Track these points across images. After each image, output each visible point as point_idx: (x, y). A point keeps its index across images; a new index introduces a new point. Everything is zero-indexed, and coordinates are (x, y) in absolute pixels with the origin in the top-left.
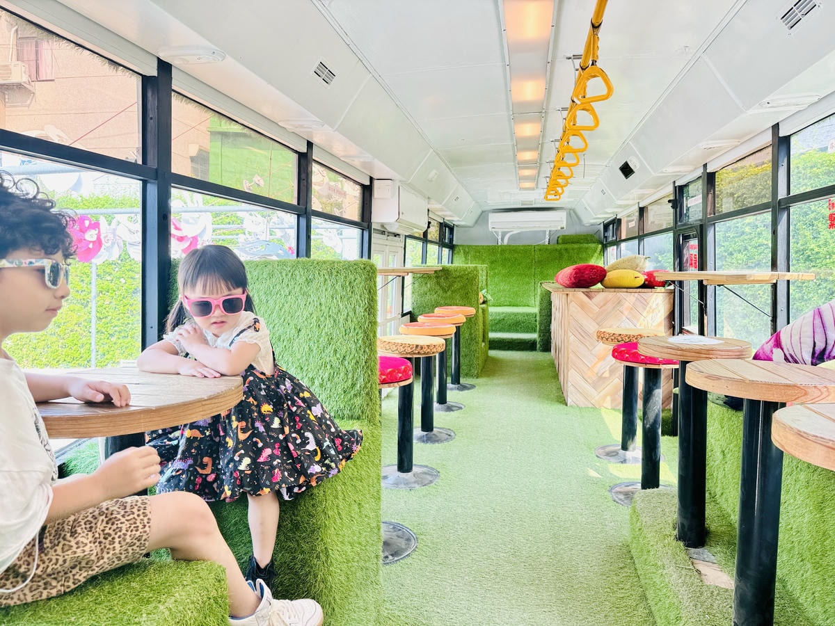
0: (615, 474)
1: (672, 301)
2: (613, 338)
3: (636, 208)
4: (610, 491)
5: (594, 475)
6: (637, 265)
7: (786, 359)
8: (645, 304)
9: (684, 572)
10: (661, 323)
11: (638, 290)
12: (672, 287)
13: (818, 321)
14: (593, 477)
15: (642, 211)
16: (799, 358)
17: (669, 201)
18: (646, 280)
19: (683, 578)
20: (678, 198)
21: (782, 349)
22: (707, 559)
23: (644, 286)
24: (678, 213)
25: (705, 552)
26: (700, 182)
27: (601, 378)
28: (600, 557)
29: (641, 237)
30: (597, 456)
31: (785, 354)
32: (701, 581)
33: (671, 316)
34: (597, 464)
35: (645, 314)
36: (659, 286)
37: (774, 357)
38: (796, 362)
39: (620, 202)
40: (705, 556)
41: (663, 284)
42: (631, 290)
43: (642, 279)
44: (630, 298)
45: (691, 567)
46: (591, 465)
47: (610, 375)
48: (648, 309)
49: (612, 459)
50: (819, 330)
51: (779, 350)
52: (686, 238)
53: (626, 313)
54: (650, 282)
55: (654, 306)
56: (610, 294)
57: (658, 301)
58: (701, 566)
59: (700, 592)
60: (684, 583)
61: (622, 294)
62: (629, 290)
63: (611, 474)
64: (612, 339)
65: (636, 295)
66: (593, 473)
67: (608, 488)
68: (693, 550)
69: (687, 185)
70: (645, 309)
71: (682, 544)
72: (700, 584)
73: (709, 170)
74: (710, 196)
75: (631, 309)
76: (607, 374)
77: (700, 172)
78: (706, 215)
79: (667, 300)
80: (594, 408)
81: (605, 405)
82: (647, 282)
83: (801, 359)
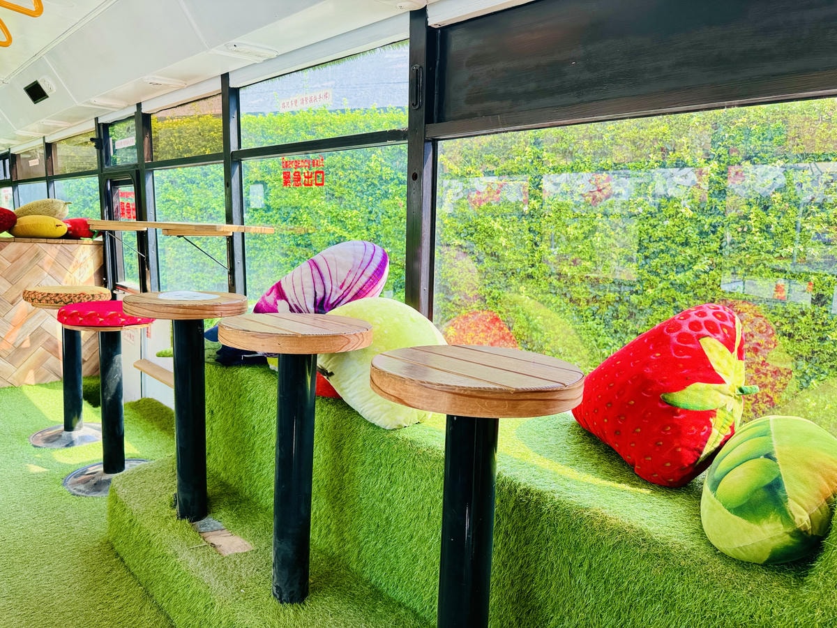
0: (64, 462)
1: (102, 254)
2: (48, 298)
3: (41, 142)
4: (64, 484)
5: (36, 471)
6: (56, 211)
7: (292, 310)
8: (71, 257)
9: (199, 552)
10: (90, 279)
11: (61, 241)
12: (100, 239)
13: (315, 272)
14: (37, 474)
15: (49, 147)
16: (303, 307)
17: (92, 140)
18: (69, 229)
19: (201, 560)
20: (102, 137)
21: (287, 300)
22: (215, 528)
23: (67, 236)
24: (104, 154)
25: (210, 521)
26: (133, 122)
27: (19, 349)
28: (77, 570)
29: (50, 179)
30: (35, 446)
31: (290, 305)
32: (220, 554)
33: (102, 272)
34: (38, 456)
35: (71, 269)
36: (87, 237)
37: (279, 308)
38: (300, 312)
39: (20, 132)
40: (212, 525)
41: (91, 234)
42: (52, 241)
43: (64, 229)
44: (50, 252)
45: (205, 543)
46: (29, 458)
47: (32, 345)
48: (74, 263)
49: (55, 446)
50: (318, 280)
51: (283, 301)
52: (115, 184)
53: (47, 268)
54: (74, 231)
55: (81, 261)
56: (23, 246)
57: (85, 254)
58: (213, 539)
59: (224, 566)
60: (205, 565)
61: (41, 246)
62: (49, 241)
63: (59, 463)
64: (47, 301)
65: (59, 246)
66: (35, 469)
67: (61, 482)
68: (198, 523)
69: (112, 124)
70: (71, 263)
71: (187, 521)
72: (220, 559)
73: (144, 110)
74: (146, 140)
75: (54, 263)
76: (27, 344)
77: (132, 111)
78: (143, 161)
79: (96, 253)
80: (13, 387)
81: (26, 381)
82: (70, 232)
83: (305, 309)
